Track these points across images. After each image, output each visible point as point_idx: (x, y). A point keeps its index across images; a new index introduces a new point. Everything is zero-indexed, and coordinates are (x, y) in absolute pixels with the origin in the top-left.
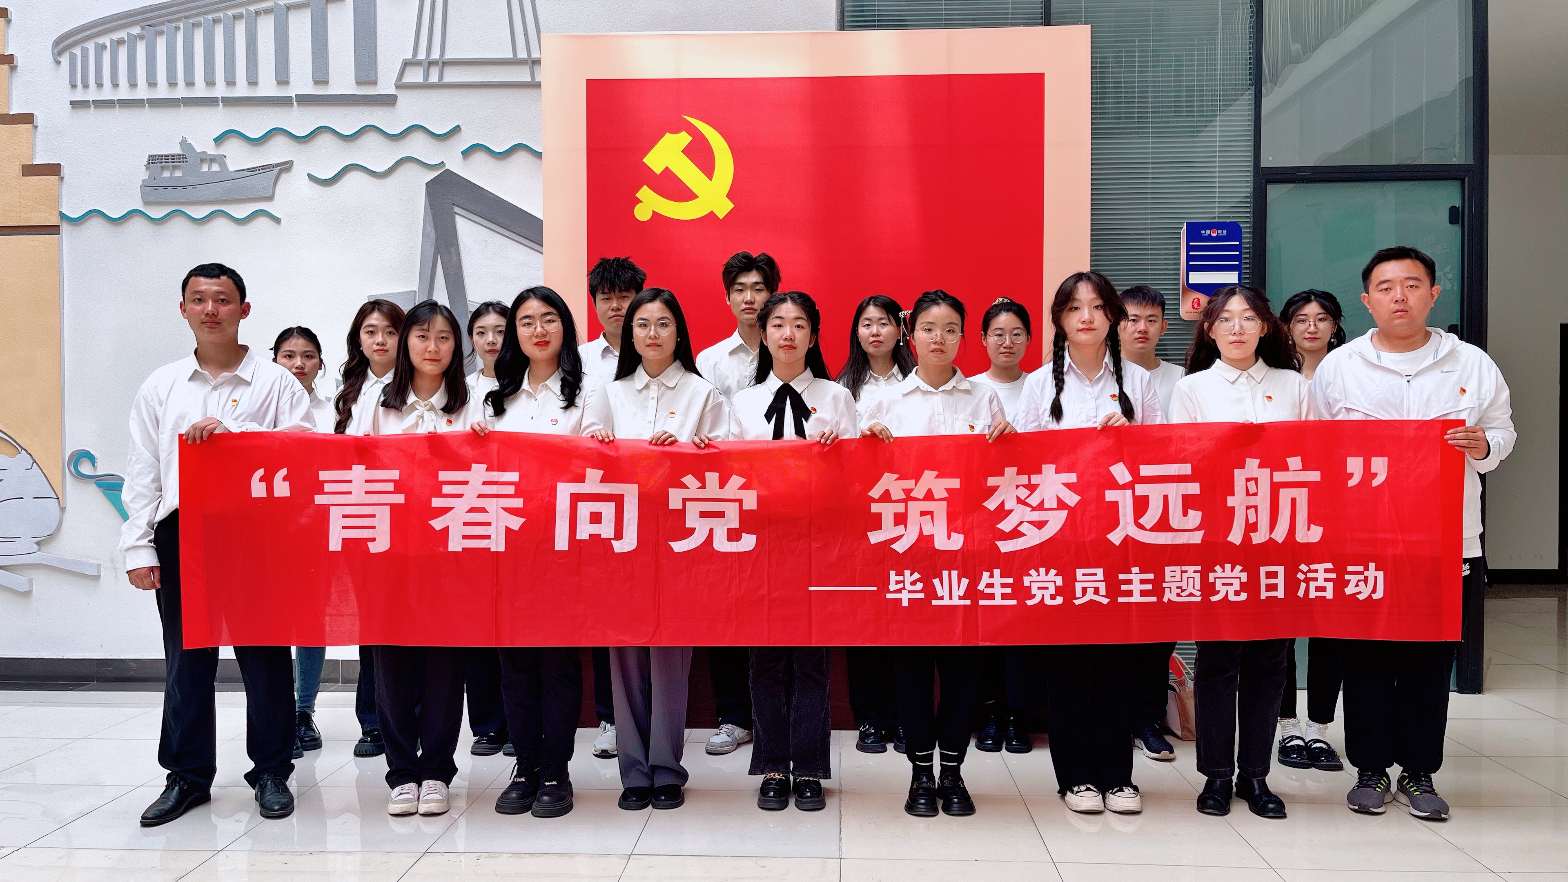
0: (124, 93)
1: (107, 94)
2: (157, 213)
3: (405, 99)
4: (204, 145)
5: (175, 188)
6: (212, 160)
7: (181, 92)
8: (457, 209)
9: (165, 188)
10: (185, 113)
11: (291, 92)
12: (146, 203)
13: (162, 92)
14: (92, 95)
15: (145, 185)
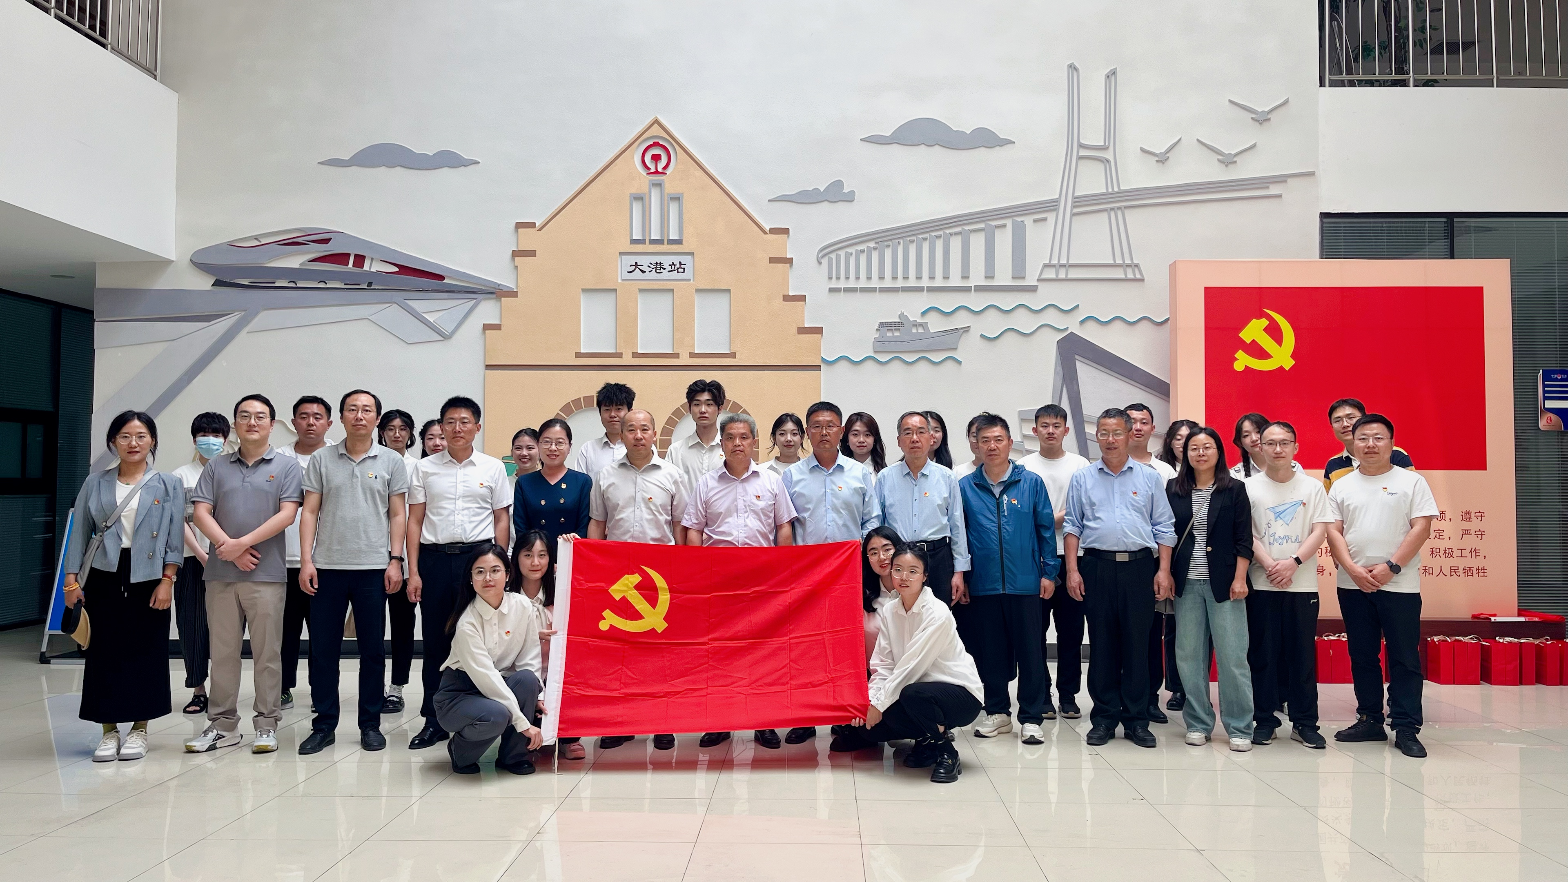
0: (863, 283)
1: (852, 284)
2: (883, 358)
3: (1043, 288)
4: (914, 316)
5: (895, 342)
6: (921, 325)
7: (900, 283)
8: (1077, 357)
9: (890, 342)
10: (902, 295)
11: (971, 283)
12: (875, 352)
13: (888, 283)
14: (842, 284)
15: (876, 340)
